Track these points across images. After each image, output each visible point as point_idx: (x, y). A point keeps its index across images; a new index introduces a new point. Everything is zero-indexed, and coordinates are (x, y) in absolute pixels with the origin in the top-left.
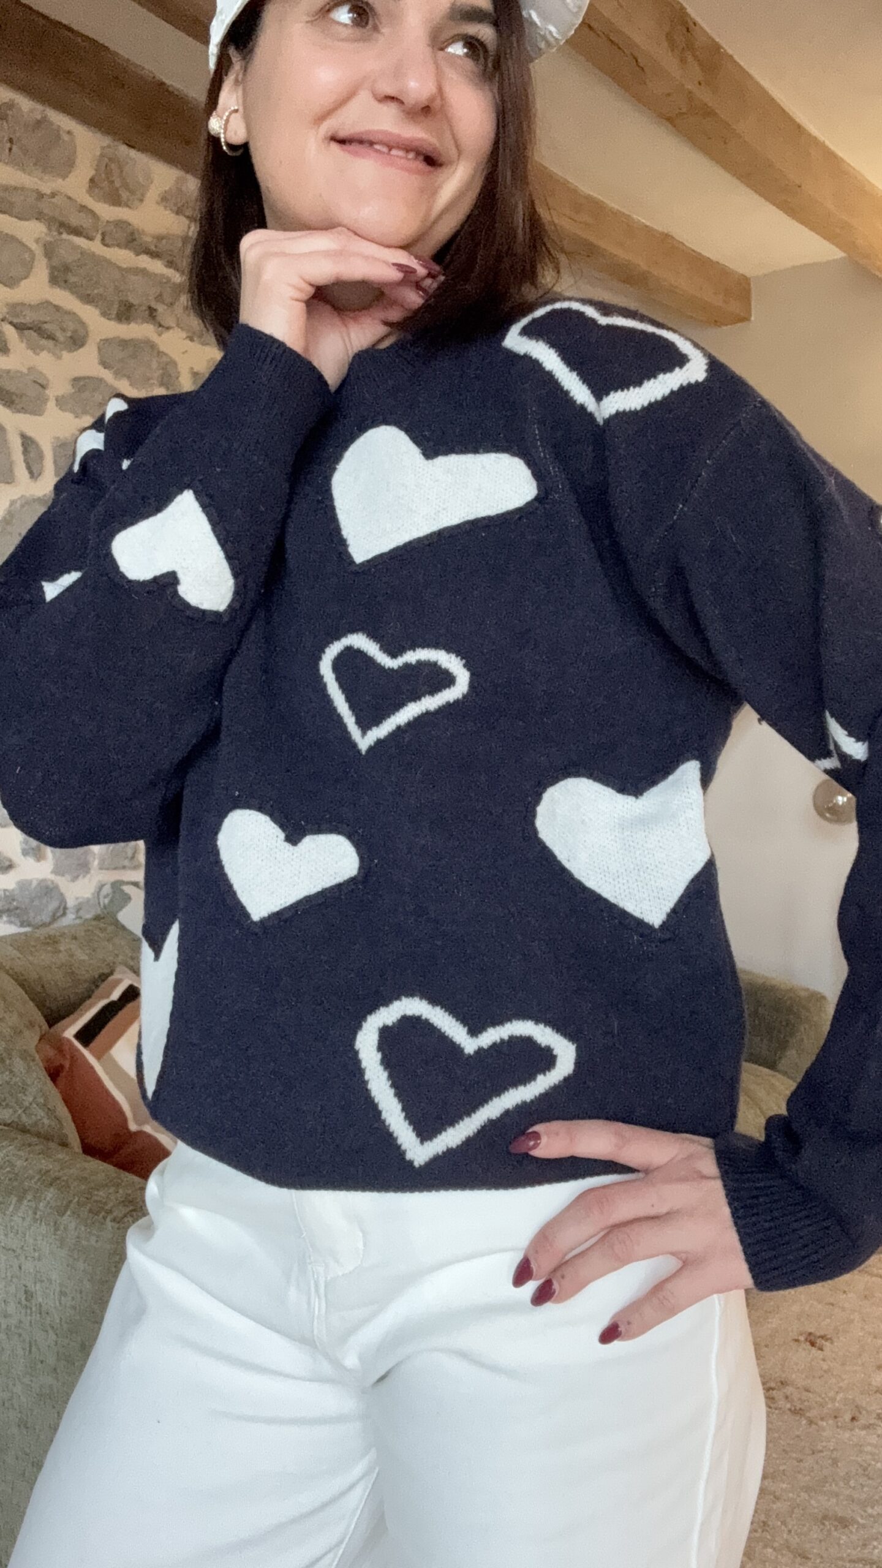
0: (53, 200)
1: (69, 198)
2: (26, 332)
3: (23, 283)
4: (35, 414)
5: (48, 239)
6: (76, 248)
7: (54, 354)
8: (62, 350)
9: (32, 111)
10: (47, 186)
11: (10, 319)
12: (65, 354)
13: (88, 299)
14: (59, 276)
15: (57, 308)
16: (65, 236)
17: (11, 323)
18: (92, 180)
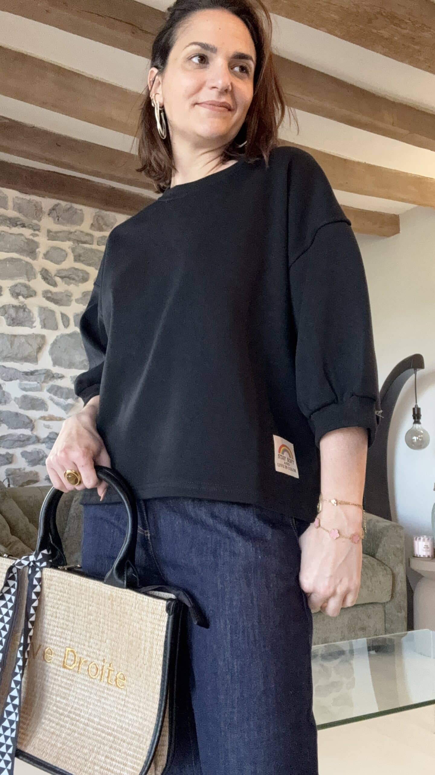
0: (76, 234)
1: (82, 232)
2: (64, 279)
3: (64, 263)
4: (67, 306)
5: (74, 246)
6: (84, 248)
7: (76, 285)
8: (78, 283)
9: (66, 205)
10: (73, 228)
11: (58, 275)
12: (80, 284)
13: (89, 265)
14: (78, 258)
15: (76, 269)
16: (80, 245)
17: (58, 276)
18: (92, 224)
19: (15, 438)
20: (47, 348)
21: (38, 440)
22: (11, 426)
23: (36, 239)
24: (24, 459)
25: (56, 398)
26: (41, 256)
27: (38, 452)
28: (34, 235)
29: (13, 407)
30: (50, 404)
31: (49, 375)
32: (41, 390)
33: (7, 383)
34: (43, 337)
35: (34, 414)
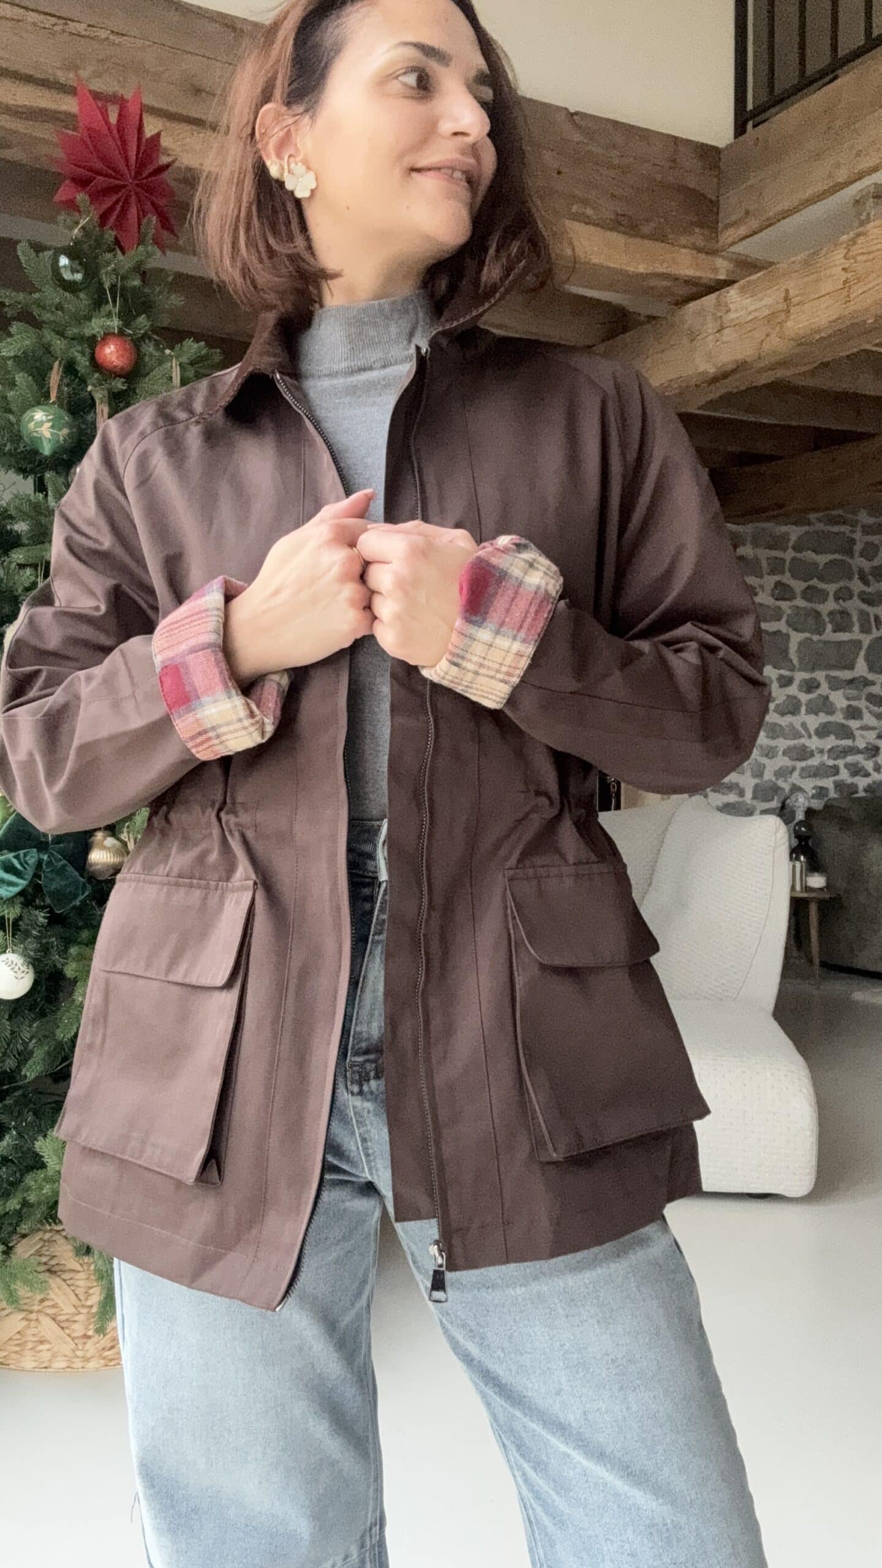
19: (840, 749)
20: (862, 653)
21: (857, 751)
22: (838, 737)
23: (854, 536)
24: (846, 771)
25: (872, 707)
26: (857, 554)
27: (858, 763)
28: (853, 532)
29: (838, 718)
30: (865, 711)
31: (867, 683)
32: (858, 698)
33: (833, 693)
34: (860, 642)
35: (854, 724)
